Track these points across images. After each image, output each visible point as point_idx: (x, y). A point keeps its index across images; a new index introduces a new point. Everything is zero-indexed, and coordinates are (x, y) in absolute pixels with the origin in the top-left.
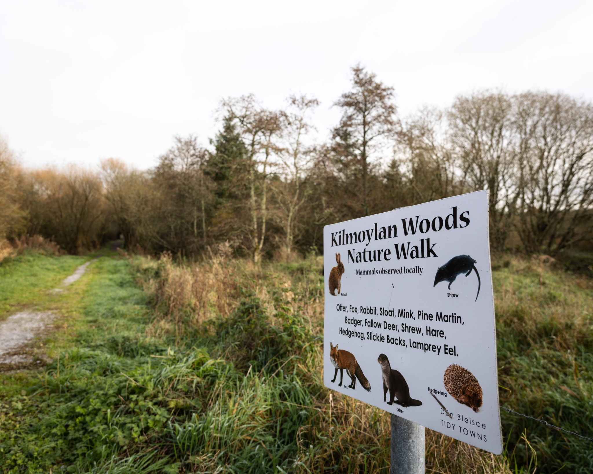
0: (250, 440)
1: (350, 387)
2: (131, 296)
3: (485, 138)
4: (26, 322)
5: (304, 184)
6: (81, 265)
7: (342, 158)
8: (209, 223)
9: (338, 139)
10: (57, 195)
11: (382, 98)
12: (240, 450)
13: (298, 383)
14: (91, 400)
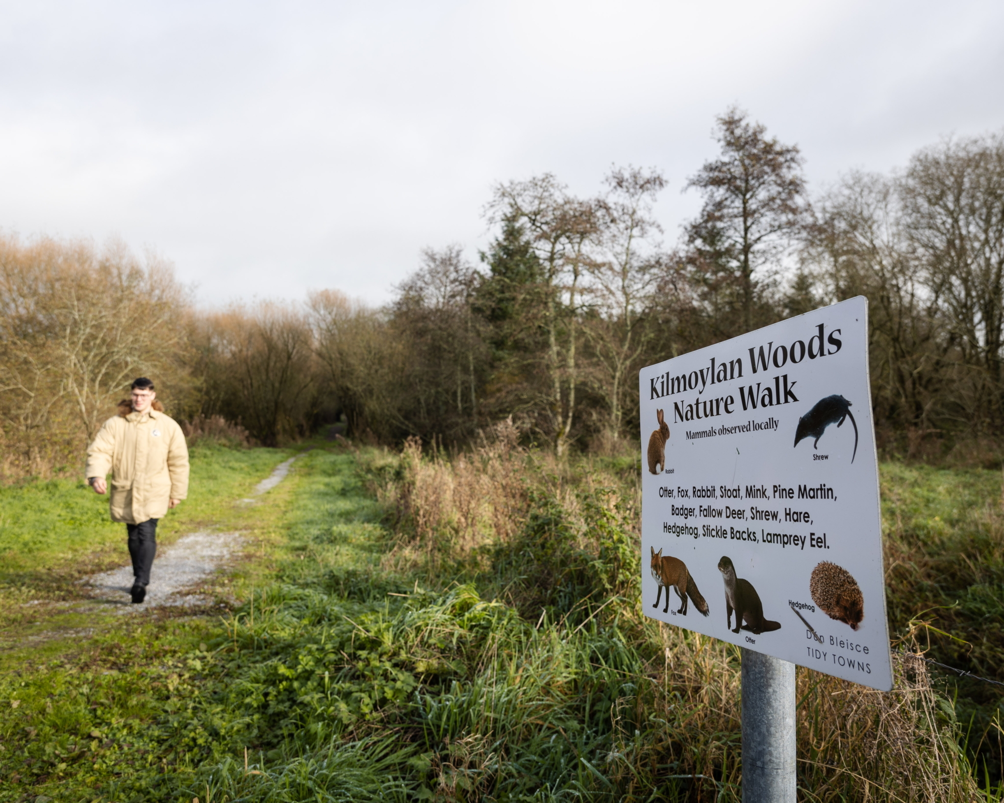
0: (542, 726)
1: (680, 612)
2: (358, 509)
3: (973, 228)
4: (204, 547)
5: (639, 322)
6: (281, 462)
7: (708, 275)
8: (482, 392)
9: (699, 242)
10: (244, 353)
11: (775, 167)
12: (525, 740)
13: (621, 640)
14: (300, 657)
